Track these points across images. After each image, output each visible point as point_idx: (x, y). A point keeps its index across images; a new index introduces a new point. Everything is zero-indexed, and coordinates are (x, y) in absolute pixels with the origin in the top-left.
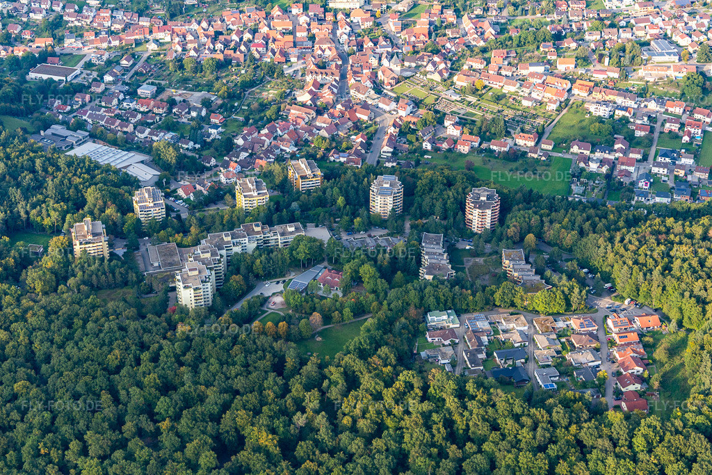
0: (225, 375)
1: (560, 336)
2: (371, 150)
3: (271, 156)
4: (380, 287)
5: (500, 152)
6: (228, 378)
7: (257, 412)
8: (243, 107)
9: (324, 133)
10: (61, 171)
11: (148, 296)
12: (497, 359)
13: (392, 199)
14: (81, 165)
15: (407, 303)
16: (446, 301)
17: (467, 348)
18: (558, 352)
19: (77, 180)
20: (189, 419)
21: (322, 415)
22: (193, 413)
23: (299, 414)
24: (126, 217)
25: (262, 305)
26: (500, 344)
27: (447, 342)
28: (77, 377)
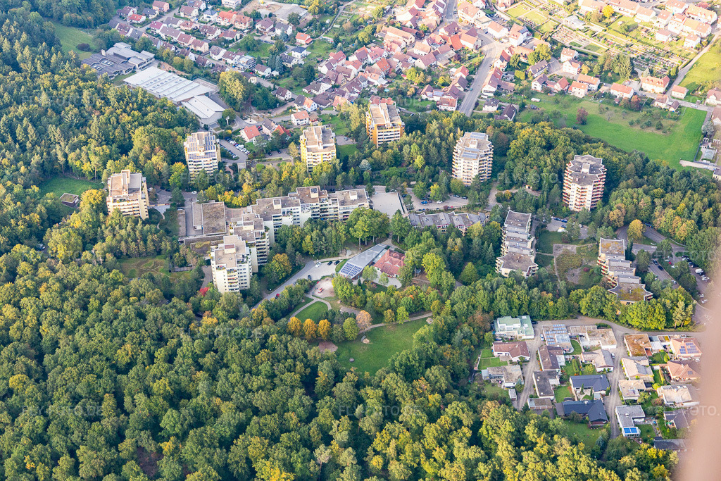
0: (246, 387)
1: (654, 362)
2: (471, 88)
3: (355, 90)
4: (445, 282)
5: (621, 99)
6: (249, 391)
7: (275, 440)
8: (335, 26)
9: (420, 64)
10: (110, 105)
11: (182, 269)
12: (572, 386)
13: (478, 164)
14: (134, 99)
15: (473, 306)
16: (521, 306)
17: (537, 370)
18: (648, 384)
19: (125, 118)
20: (194, 443)
21: (348, 452)
22: (201, 436)
23: (322, 447)
24: (173, 167)
25: (307, 291)
26: (579, 366)
27: (515, 359)
28: (80, 374)
